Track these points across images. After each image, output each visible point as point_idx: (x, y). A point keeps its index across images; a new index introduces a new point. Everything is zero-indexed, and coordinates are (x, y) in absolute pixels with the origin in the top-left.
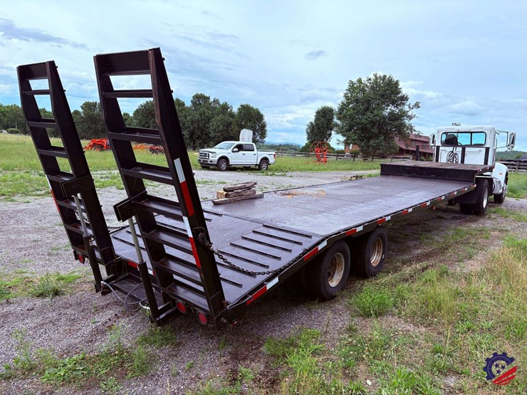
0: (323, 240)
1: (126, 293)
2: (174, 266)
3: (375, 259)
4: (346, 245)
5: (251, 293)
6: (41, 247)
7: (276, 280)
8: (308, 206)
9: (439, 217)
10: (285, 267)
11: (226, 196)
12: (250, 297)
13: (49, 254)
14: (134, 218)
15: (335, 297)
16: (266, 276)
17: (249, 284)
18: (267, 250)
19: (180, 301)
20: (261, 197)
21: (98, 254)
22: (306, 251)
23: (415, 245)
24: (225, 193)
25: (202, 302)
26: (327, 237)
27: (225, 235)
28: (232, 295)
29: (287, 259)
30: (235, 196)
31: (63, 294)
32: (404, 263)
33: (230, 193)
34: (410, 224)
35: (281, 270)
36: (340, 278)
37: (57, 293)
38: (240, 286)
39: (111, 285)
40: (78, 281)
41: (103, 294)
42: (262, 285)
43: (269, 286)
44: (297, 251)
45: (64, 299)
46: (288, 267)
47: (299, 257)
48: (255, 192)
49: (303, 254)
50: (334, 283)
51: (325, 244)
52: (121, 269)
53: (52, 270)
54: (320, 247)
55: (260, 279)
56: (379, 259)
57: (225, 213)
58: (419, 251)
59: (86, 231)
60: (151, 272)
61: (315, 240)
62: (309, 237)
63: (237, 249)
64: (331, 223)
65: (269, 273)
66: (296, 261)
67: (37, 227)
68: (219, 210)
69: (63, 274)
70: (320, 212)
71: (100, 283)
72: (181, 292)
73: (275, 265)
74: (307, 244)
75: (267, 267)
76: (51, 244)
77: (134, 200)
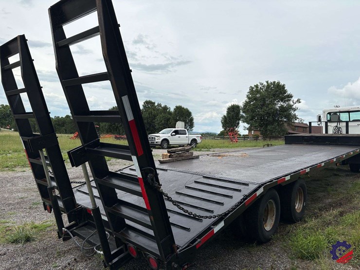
0: (259, 187)
1: (84, 239)
2: (126, 211)
3: (298, 206)
4: (277, 193)
5: (200, 236)
6: (26, 202)
7: (222, 224)
8: (237, 163)
9: (336, 175)
10: (229, 212)
11: (170, 156)
12: (199, 240)
13: (30, 208)
14: (87, 163)
15: (270, 240)
16: (213, 220)
17: (197, 228)
18: (210, 197)
19: (131, 245)
20: (197, 157)
21: (60, 204)
22: (246, 197)
23: (325, 196)
24: (169, 154)
25: (152, 246)
26: (262, 185)
27: (171, 185)
28: (181, 239)
29: (229, 204)
30: (176, 157)
31: (34, 240)
32: (320, 210)
33: (173, 154)
34: (314, 180)
35: (226, 214)
36: (273, 223)
37: (28, 239)
38: (188, 230)
39: (71, 232)
40: (48, 229)
41: (64, 240)
42: (209, 228)
43: (216, 229)
44: (238, 197)
45: (33, 244)
46: (231, 211)
47: (241, 202)
48: (192, 154)
49: (244, 199)
50: (268, 228)
51: (261, 190)
52: (81, 216)
53: (29, 221)
54: (258, 193)
55: (207, 223)
56: (302, 206)
57: (170, 169)
58: (330, 200)
59: (50, 183)
60: (105, 218)
61: (252, 187)
62: (247, 185)
63: (182, 197)
64: (262, 174)
65: (215, 217)
66: (238, 206)
67: (26, 188)
68: (164, 167)
69: (37, 223)
70: (249, 167)
71: (62, 230)
72: (133, 236)
73: (219, 210)
74: (246, 191)
75: (212, 212)
76: (34, 200)
77: (86, 146)
